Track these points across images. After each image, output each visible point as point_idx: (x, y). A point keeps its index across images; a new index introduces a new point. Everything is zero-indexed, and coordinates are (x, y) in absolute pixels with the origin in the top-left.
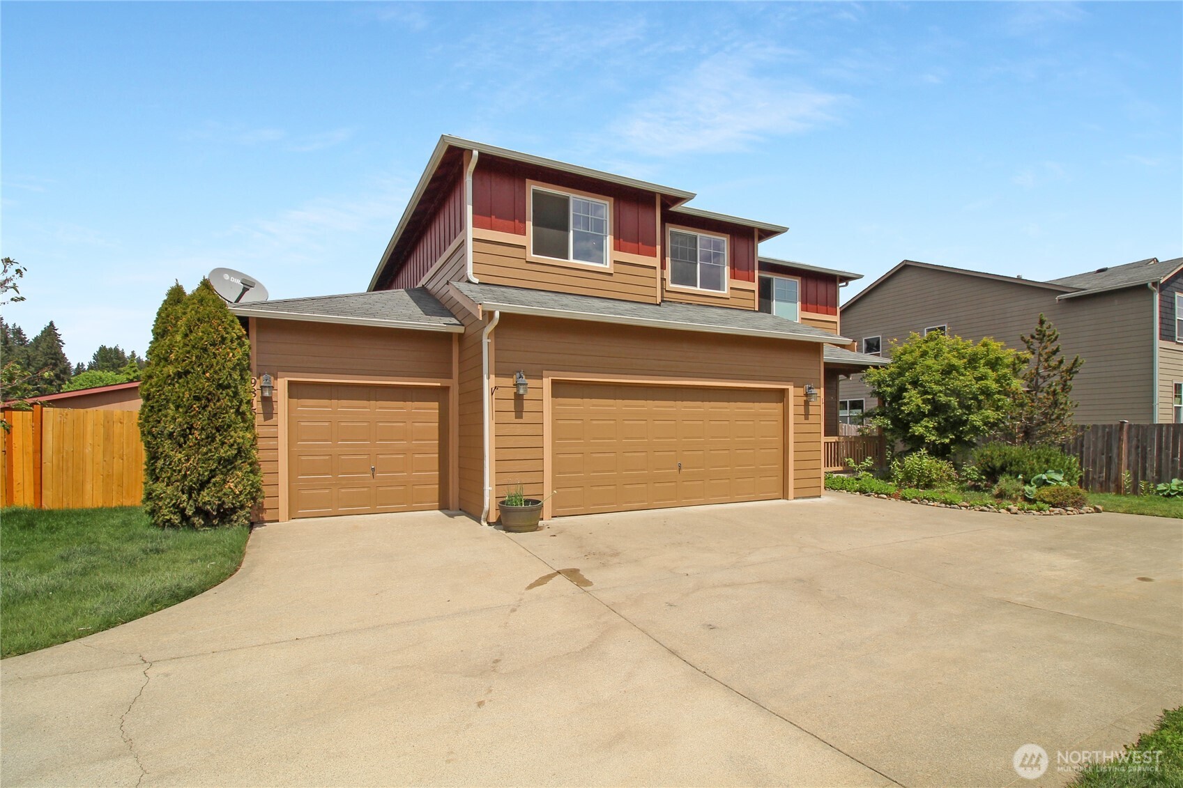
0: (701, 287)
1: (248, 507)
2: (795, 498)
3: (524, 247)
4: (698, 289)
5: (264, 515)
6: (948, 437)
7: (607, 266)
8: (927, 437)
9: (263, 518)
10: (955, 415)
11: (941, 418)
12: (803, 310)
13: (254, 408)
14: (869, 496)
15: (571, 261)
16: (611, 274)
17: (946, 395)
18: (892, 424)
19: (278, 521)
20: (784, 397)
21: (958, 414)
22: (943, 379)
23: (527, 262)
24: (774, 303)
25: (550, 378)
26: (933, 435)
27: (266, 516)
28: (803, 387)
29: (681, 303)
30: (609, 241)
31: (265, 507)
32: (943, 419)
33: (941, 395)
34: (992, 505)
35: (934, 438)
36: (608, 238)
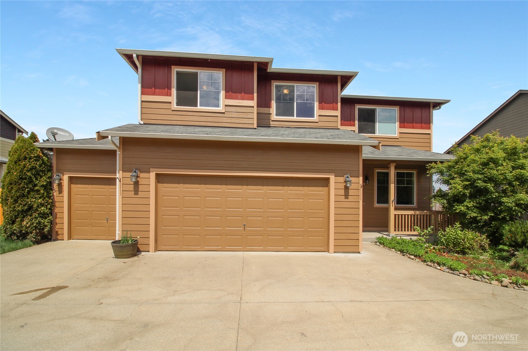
0: (297, 116)
1: (34, 233)
2: (335, 252)
3: (170, 103)
4: (295, 118)
5: (58, 237)
6: (487, 215)
7: (221, 109)
8: (468, 214)
9: (58, 238)
10: (492, 198)
11: (481, 199)
12: (400, 127)
13: (54, 188)
14: (404, 255)
15: (199, 108)
16: (224, 113)
17: (485, 182)
18: (447, 203)
19: (63, 240)
20: (329, 183)
21: (494, 196)
22: (483, 169)
23: (172, 110)
24: (377, 125)
25: (154, 172)
26: (475, 212)
27: (59, 237)
28: (343, 176)
29: (283, 127)
30: (222, 94)
31: (59, 233)
32: (483, 200)
33: (479, 181)
34: (488, 276)
35: (475, 215)
36: (222, 92)
